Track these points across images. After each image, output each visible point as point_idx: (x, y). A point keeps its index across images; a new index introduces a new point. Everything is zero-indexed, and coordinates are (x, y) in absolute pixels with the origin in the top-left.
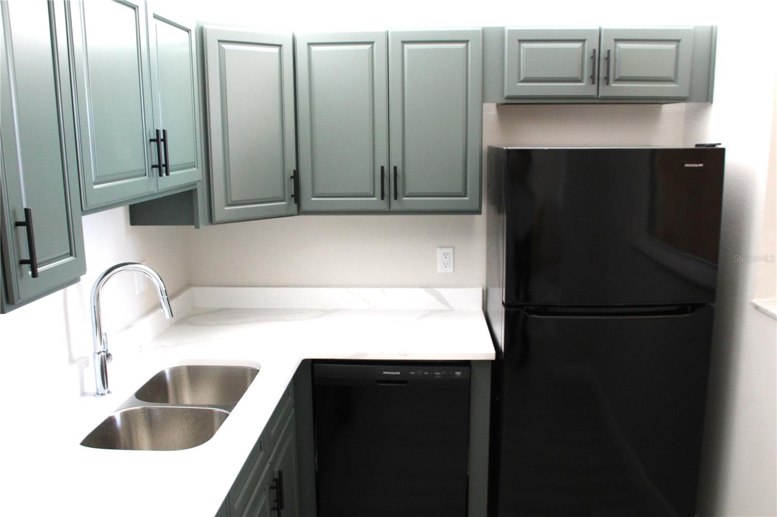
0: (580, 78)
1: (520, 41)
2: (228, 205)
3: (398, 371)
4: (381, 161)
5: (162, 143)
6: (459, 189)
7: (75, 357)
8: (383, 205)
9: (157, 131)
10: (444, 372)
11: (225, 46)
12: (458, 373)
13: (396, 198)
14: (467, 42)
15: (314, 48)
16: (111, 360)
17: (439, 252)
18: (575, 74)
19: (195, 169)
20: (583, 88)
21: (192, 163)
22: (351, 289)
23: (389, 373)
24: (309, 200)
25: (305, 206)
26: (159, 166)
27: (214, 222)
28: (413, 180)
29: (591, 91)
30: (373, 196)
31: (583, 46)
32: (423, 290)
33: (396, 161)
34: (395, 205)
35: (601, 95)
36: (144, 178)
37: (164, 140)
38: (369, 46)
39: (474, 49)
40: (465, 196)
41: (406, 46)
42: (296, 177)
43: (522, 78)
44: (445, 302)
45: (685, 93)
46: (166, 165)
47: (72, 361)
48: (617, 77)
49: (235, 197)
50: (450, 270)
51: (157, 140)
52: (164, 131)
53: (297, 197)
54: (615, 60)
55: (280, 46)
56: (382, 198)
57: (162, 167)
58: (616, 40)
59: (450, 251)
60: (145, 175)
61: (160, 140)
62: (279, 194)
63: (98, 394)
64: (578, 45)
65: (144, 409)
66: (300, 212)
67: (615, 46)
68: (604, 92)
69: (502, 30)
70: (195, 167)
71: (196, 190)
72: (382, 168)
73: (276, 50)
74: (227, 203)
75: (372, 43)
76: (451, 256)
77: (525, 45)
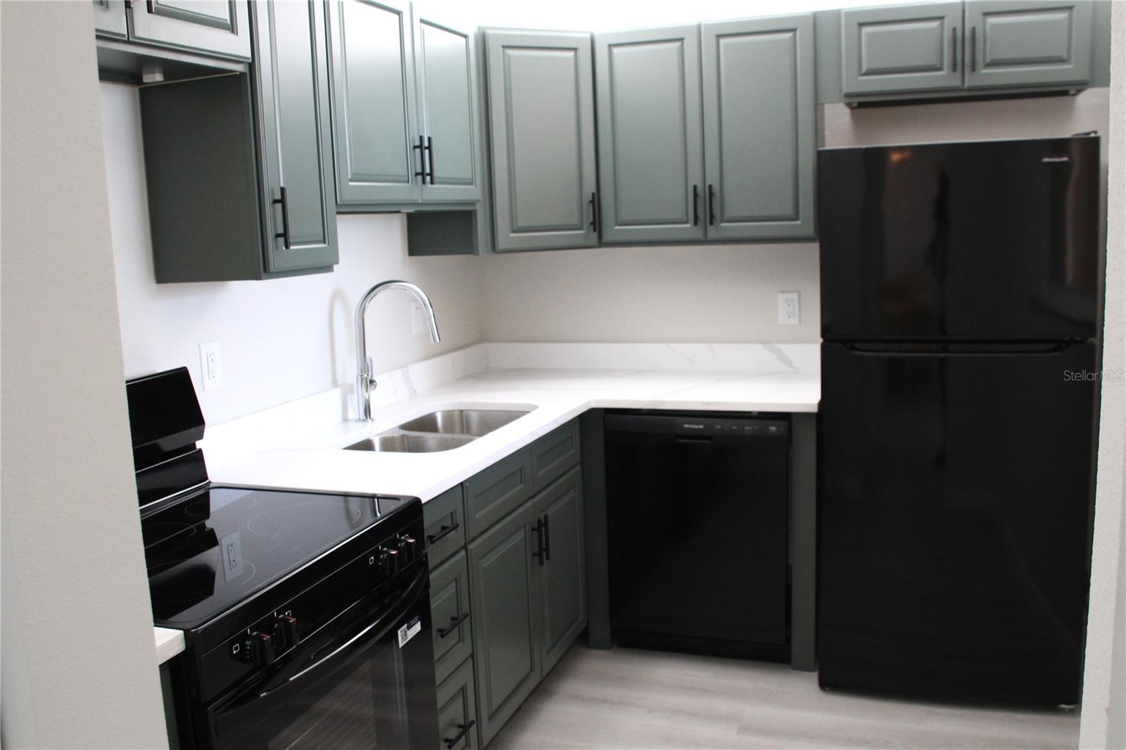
0: (938, 66)
1: (861, 25)
2: (514, 232)
3: (701, 424)
4: (695, 179)
5: (427, 152)
6: (789, 211)
7: (340, 381)
8: (697, 233)
9: (421, 138)
10: (756, 427)
11: (511, 52)
12: (773, 429)
13: (711, 223)
14: (794, 30)
15: (616, 50)
16: (375, 386)
17: (781, 298)
18: (933, 61)
19: (473, 187)
20: (942, 79)
21: (469, 179)
22: (672, 345)
23: (691, 426)
24: (613, 230)
25: (607, 236)
26: (422, 174)
27: (497, 250)
28: (735, 202)
29: (954, 81)
30: (686, 223)
31: (942, 26)
32: (759, 346)
33: (713, 179)
34: (712, 233)
35: (967, 84)
36: (407, 184)
37: (429, 148)
38: (678, 44)
39: (804, 39)
40: (797, 219)
41: (723, 41)
42: (596, 201)
43: (864, 70)
44: (790, 363)
45: (1082, 75)
46: (431, 174)
47: (335, 384)
48: (988, 61)
49: (521, 222)
50: (795, 321)
51: (421, 147)
52: (429, 139)
53: (597, 224)
54: (985, 40)
55: (575, 49)
56: (696, 223)
57: (426, 175)
58: (986, 14)
59: (794, 296)
60: (408, 182)
61: (425, 147)
62: (574, 220)
63: (360, 419)
64: (935, 24)
65: (403, 436)
66: (601, 243)
67: (984, 23)
68: (971, 81)
69: (837, 13)
70: (472, 184)
71: (475, 211)
72: (695, 187)
73: (571, 54)
74: (512, 227)
75: (681, 40)
76: (797, 302)
77: (866, 30)
